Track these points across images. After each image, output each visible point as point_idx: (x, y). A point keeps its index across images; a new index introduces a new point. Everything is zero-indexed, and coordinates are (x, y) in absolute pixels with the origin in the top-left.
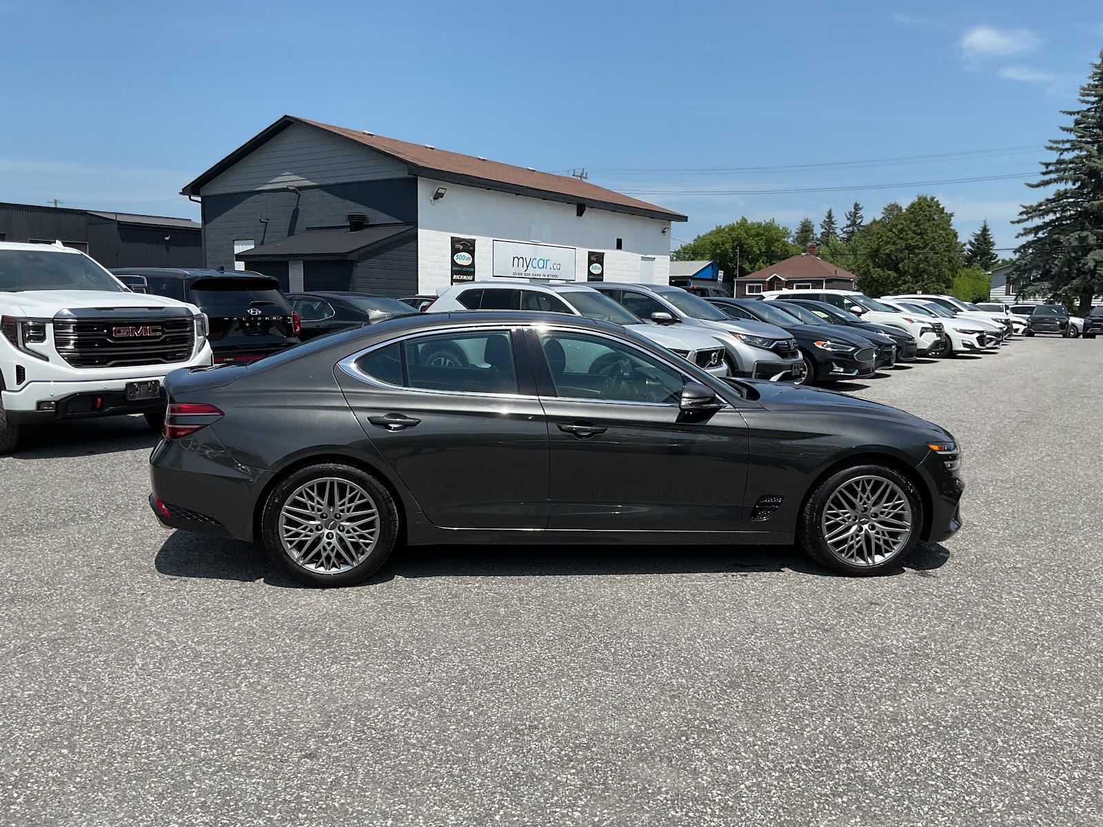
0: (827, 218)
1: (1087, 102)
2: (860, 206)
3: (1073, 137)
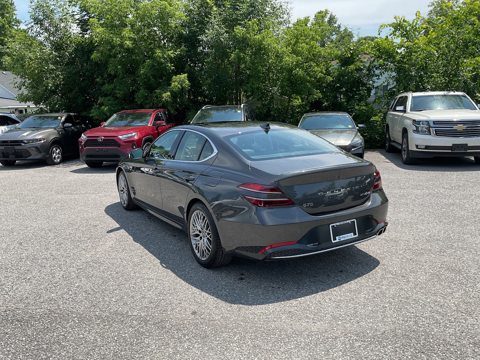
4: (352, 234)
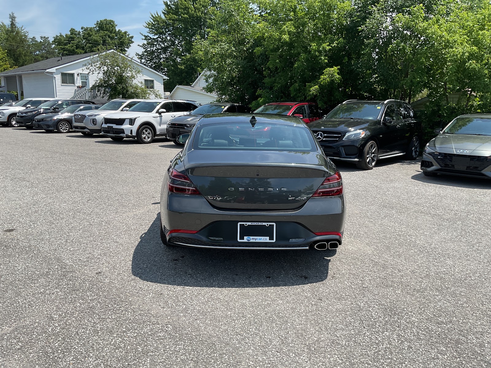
4: (268, 238)
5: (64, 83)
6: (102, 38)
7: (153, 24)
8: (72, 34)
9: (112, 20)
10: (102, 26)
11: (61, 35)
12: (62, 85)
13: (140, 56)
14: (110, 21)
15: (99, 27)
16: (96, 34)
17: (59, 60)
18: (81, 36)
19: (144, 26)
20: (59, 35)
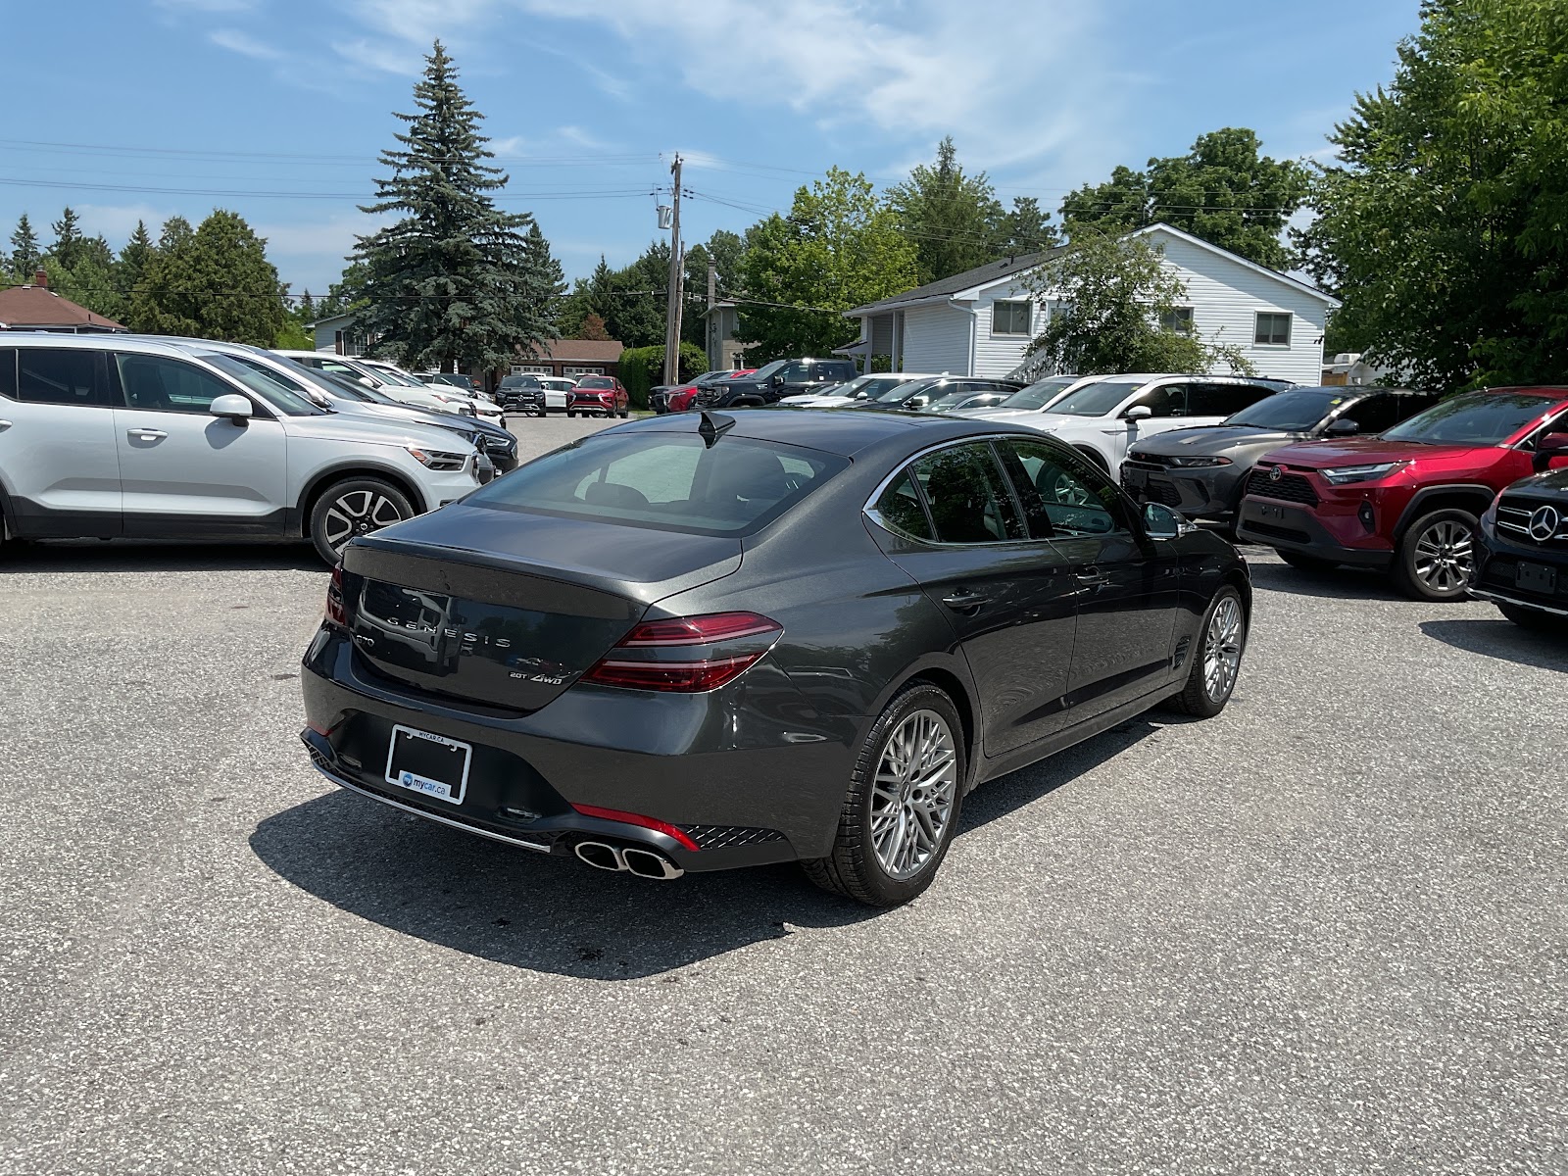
0: (21, 228)
1: (426, 106)
2: (75, 214)
3: (408, 149)
4: (448, 788)
5: (1000, 331)
6: (1206, 189)
7: (1363, 129)
8: (1117, 183)
9: (1247, 128)
10: (1211, 151)
11: (1086, 190)
12: (991, 338)
13: (1302, 239)
14: (1241, 131)
15: (1203, 155)
16: (1189, 176)
17: (1006, 265)
18: (1144, 187)
19: (1329, 138)
20: (1079, 189)
